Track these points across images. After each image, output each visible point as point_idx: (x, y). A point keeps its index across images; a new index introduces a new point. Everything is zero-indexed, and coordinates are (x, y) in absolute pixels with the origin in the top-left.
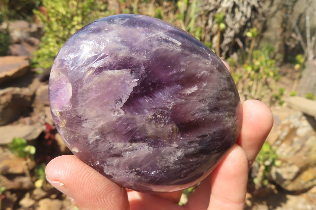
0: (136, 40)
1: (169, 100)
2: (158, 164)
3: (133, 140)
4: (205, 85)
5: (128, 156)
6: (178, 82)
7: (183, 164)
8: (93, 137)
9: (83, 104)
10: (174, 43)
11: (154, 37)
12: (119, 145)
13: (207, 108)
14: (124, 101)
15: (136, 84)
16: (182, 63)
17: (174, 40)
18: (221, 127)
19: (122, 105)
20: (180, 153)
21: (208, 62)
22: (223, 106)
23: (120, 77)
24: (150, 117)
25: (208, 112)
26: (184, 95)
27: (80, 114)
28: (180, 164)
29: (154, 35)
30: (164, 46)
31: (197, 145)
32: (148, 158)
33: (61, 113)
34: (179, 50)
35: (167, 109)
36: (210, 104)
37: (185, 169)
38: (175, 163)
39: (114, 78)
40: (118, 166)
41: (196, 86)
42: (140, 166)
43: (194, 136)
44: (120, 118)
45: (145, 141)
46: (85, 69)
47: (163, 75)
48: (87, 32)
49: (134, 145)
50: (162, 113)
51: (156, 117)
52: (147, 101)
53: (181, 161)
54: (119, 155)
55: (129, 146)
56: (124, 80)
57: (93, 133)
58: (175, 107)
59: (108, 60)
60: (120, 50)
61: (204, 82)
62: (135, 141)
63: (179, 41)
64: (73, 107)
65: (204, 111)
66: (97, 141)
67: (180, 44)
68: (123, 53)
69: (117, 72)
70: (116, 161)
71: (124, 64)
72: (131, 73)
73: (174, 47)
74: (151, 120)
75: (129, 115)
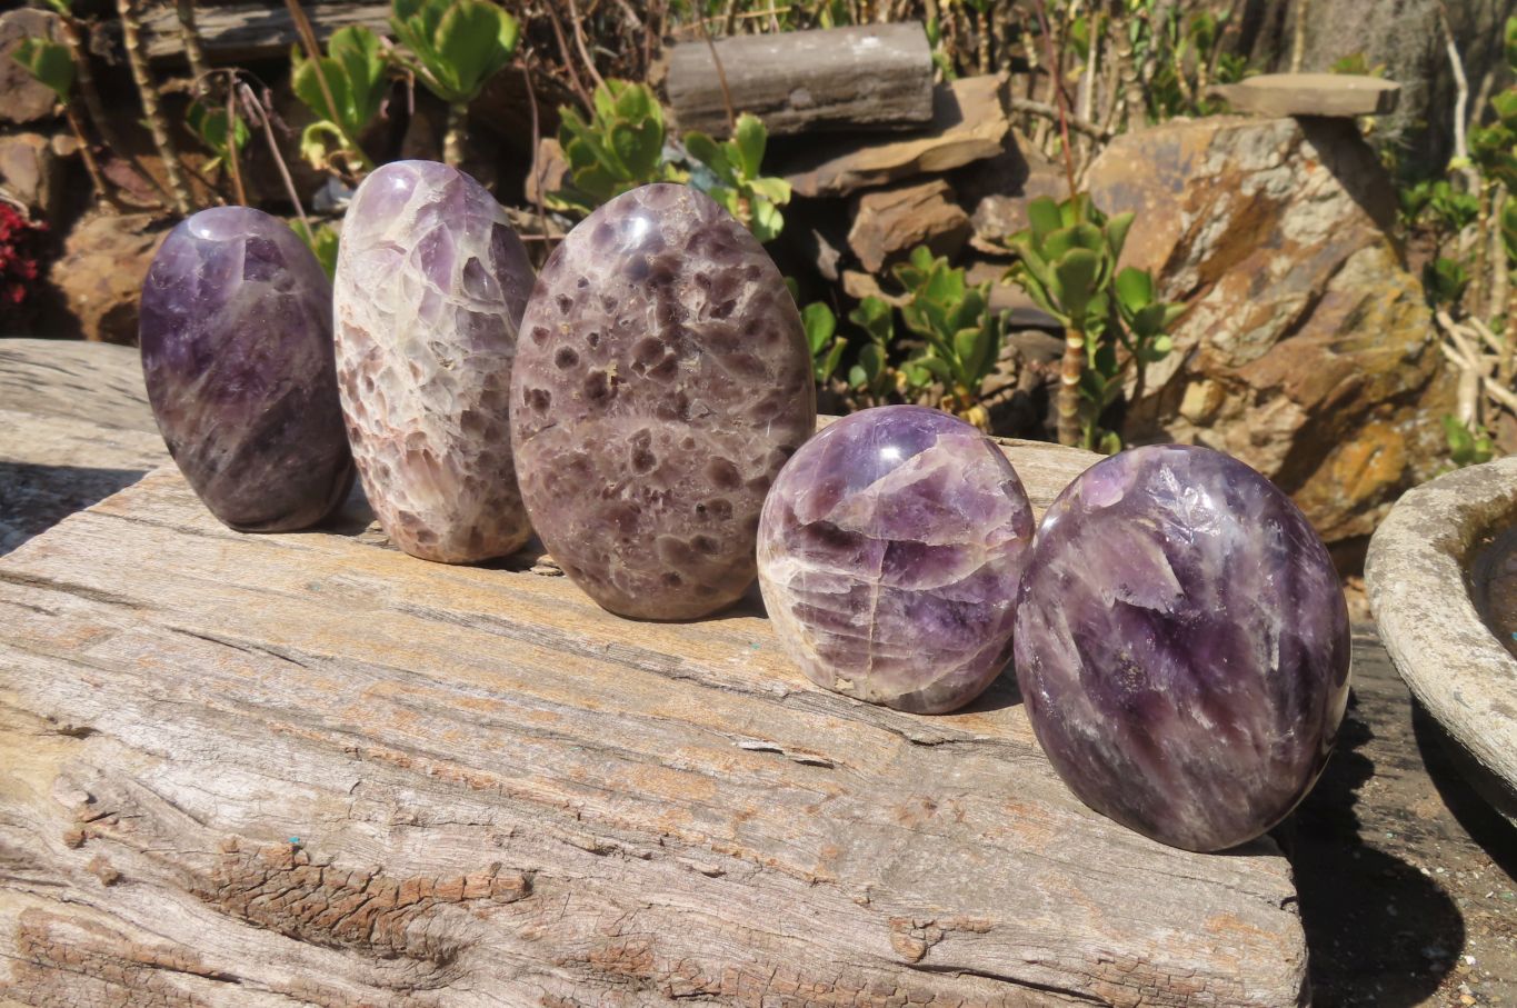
0: (1243, 582)
1: (1164, 680)
2: (1060, 698)
3: (1079, 640)
4: (1223, 741)
5: (1052, 637)
6: (1203, 685)
7: (1079, 745)
8: (1057, 566)
9: (1099, 533)
10: (1270, 654)
11: (1263, 614)
12: (1063, 618)
13: (1187, 760)
14: (1129, 601)
15: (1163, 611)
16: (1242, 684)
17: (1276, 654)
18: (1169, 800)
19: (1121, 598)
20: (1091, 731)
21: (1271, 735)
22: (1207, 789)
23: (1163, 578)
24: (1125, 656)
25: (1179, 764)
26: (1187, 706)
27: (1084, 532)
28: (1076, 740)
29: (1268, 612)
30: (1255, 639)
31: (1117, 761)
32: (1062, 675)
33: (1077, 496)
34: (1263, 670)
35: (1148, 683)
36: (1197, 762)
37: (1073, 751)
38: (1073, 729)
39: (1156, 569)
40: (1033, 626)
41: (1211, 725)
42: (1045, 666)
43: (1129, 753)
44: (1100, 603)
45: (1084, 660)
46: (1155, 513)
47: (1204, 653)
48: (1227, 487)
49: (1073, 644)
50: (1138, 676)
51: (1129, 667)
52: (1149, 642)
53: (1082, 739)
54: (1048, 622)
55: (1068, 635)
56: (1163, 587)
57: (1063, 564)
58: (1158, 694)
59: (1184, 546)
60: (1212, 561)
61: (1228, 738)
62: (1078, 644)
63: (1281, 664)
64: (1090, 516)
65: (1179, 755)
66: (1055, 576)
67: (1276, 666)
68: (1209, 568)
69: (1168, 570)
70: (1038, 620)
71: (1187, 577)
72: (1179, 595)
73: (1262, 658)
74: (1121, 660)
75: (1112, 617)
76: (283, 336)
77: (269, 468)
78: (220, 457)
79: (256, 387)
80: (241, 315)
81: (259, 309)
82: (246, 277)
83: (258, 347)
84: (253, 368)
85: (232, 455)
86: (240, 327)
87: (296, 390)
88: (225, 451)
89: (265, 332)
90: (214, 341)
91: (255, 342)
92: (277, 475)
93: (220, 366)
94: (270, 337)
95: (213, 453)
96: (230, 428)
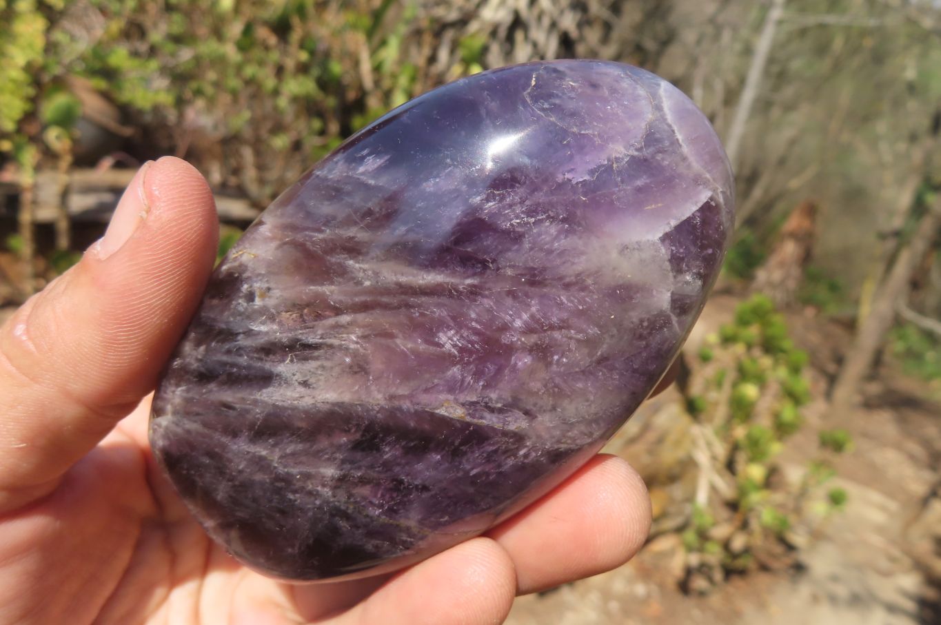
76: (603, 360)
77: (330, 471)
78: (287, 383)
79: (478, 374)
80: (597, 273)
81: (623, 294)
82: (666, 238)
83: (557, 335)
84: (510, 349)
85: (307, 402)
86: (576, 284)
87: (519, 438)
88: (305, 384)
89: (593, 331)
90: (516, 259)
91: (564, 326)
92: (327, 492)
93: (474, 292)
94: (590, 343)
95: (285, 367)
96: (359, 368)
